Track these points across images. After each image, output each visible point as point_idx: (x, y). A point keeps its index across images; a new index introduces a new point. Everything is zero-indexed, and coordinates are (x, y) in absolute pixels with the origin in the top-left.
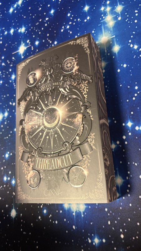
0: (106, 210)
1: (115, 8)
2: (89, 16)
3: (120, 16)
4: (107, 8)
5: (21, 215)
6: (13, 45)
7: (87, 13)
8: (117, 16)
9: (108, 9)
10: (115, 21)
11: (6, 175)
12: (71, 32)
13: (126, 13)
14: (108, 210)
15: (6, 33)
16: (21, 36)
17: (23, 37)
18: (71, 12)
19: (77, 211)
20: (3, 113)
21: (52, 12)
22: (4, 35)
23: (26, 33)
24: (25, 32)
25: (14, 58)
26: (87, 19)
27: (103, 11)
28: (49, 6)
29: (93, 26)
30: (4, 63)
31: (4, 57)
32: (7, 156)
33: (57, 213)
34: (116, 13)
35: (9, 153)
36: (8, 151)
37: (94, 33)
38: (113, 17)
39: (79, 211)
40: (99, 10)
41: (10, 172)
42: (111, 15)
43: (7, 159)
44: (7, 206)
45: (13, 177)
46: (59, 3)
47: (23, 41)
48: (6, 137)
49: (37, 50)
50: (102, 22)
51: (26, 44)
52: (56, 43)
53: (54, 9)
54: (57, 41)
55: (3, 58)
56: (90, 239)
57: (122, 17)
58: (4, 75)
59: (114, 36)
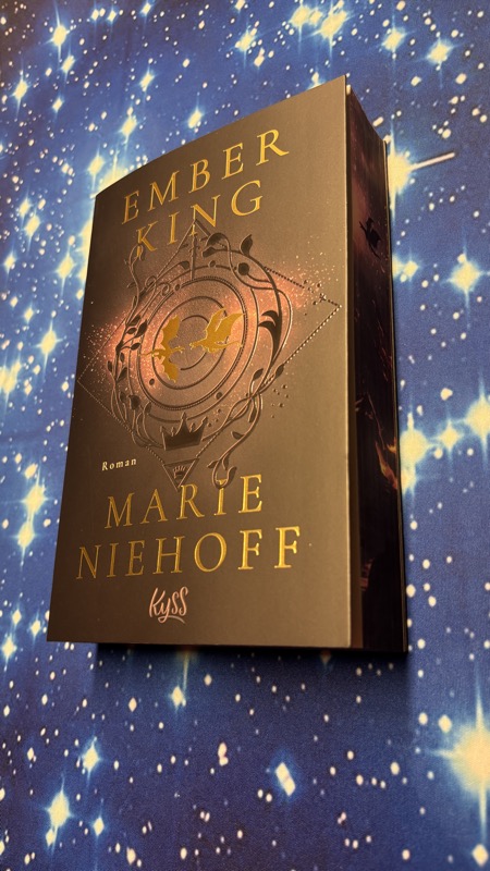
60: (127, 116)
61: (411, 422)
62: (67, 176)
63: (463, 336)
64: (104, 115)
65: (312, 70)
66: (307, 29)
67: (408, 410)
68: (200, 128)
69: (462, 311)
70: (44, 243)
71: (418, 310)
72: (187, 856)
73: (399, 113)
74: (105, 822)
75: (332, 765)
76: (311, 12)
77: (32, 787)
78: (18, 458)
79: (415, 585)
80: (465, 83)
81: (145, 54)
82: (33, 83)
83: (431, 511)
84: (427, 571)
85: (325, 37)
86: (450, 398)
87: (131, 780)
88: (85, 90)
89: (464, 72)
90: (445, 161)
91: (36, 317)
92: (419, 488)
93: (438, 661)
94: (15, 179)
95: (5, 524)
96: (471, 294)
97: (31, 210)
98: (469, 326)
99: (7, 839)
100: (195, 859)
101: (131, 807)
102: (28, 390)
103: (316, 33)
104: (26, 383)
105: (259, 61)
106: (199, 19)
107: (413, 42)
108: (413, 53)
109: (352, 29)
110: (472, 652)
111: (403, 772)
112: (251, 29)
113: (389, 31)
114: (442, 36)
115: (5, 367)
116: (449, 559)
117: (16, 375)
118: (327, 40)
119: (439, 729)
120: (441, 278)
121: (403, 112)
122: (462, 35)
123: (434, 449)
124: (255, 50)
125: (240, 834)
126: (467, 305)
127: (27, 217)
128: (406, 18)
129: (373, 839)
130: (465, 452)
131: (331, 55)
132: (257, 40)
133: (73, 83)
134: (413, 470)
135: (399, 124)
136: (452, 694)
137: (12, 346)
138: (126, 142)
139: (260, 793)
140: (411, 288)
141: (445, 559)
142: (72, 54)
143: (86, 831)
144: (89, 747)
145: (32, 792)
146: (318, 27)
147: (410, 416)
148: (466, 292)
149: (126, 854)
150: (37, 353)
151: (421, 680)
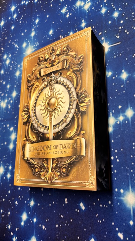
60: (32, 31)
61: (111, 115)
62: (17, 48)
63: (124, 92)
64: (26, 31)
65: (82, 19)
66: (80, 7)
67: (110, 111)
68: (52, 35)
69: (124, 85)
70: (11, 67)
71: (112, 85)
72: (58, 226)
73: (106, 31)
74: (36, 219)
75: (94, 202)
76: (81, 2)
77: (17, 211)
78: (8, 126)
79: (113, 156)
80: (123, 23)
81: (36, 13)
82: (6, 21)
83: (117, 137)
84: (116, 153)
85: (85, 9)
86: (121, 108)
87: (43, 208)
88: (20, 23)
89: (122, 20)
90: (118, 45)
91: (10, 87)
92: (114, 131)
93: (120, 175)
94: (2, 49)
95: (6, 143)
96: (126, 80)
97: (7, 57)
98: (125, 89)
99: (11, 225)
100: (60, 227)
101: (43, 215)
102: (10, 107)
103: (83, 8)
104: (9, 105)
105: (68, 16)
106: (51, 4)
107: (109, 11)
108: (109, 15)
109: (92, 7)
110: (128, 173)
111: (112, 203)
112: (65, 7)
113: (102, 8)
114: (116, 9)
115: (3, 101)
116: (122, 150)
117: (6, 103)
118: (86, 10)
119: (120, 192)
120: (118, 76)
121: (107, 31)
122: (122, 10)
123: (117, 121)
124: (66, 13)
125: (71, 220)
126: (125, 83)
127: (6, 59)
128: (107, 5)
129: (105, 220)
130: (125, 122)
131: (87, 15)
132: (67, 10)
133: (16, 21)
134: (112, 127)
135: (106, 34)
136: (123, 183)
137: (4, 95)
138: (32, 38)
139: (76, 210)
140: (110, 79)
141: (121, 150)
142: (16, 13)
143: (32, 222)
144: (32, 200)
145: (17, 212)
146: (84, 6)
147: (111, 113)
148: (124, 80)
149: (42, 227)
150: (11, 97)
151: (116, 180)
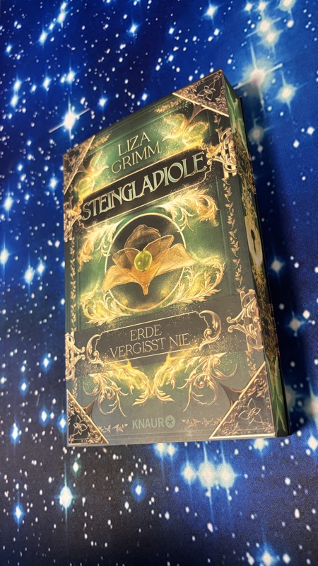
0: (288, 481)
1: (279, 3)
2: (218, 28)
3: (292, 18)
4: (258, 4)
5: (84, 500)
6: (50, 113)
7: (213, 22)
8: (283, 20)
9: (262, 6)
10: (280, 32)
11: (44, 407)
12: (178, 70)
13: (304, 9)
14: (292, 482)
15: (34, 88)
16: (67, 92)
17: (71, 93)
18: (175, 23)
19: (215, 486)
20: (35, 266)
21: (133, 29)
22: (30, 93)
23: (77, 84)
24: (76, 81)
25: (54, 140)
26: (213, 35)
27: (250, 13)
28: (125, 17)
29: (229, 48)
30: (33, 154)
31: (31, 140)
32: (46, 362)
33: (167, 493)
34: (280, 13)
35: (49, 355)
36: (49, 352)
37: (233, 64)
38: (275, 23)
39: (220, 487)
40: (242, 11)
41: (54, 401)
42: (270, 19)
43: (46, 370)
44: (50, 480)
45: (61, 411)
46: (148, 7)
47: (71, 102)
48: (42, 320)
49: (104, 118)
50: (249, 38)
51: (79, 108)
52: (145, 97)
53: (137, 22)
54: (147, 93)
55: (29, 143)
56: (251, 555)
57: (295, 21)
58: (33, 180)
59: (281, 65)
